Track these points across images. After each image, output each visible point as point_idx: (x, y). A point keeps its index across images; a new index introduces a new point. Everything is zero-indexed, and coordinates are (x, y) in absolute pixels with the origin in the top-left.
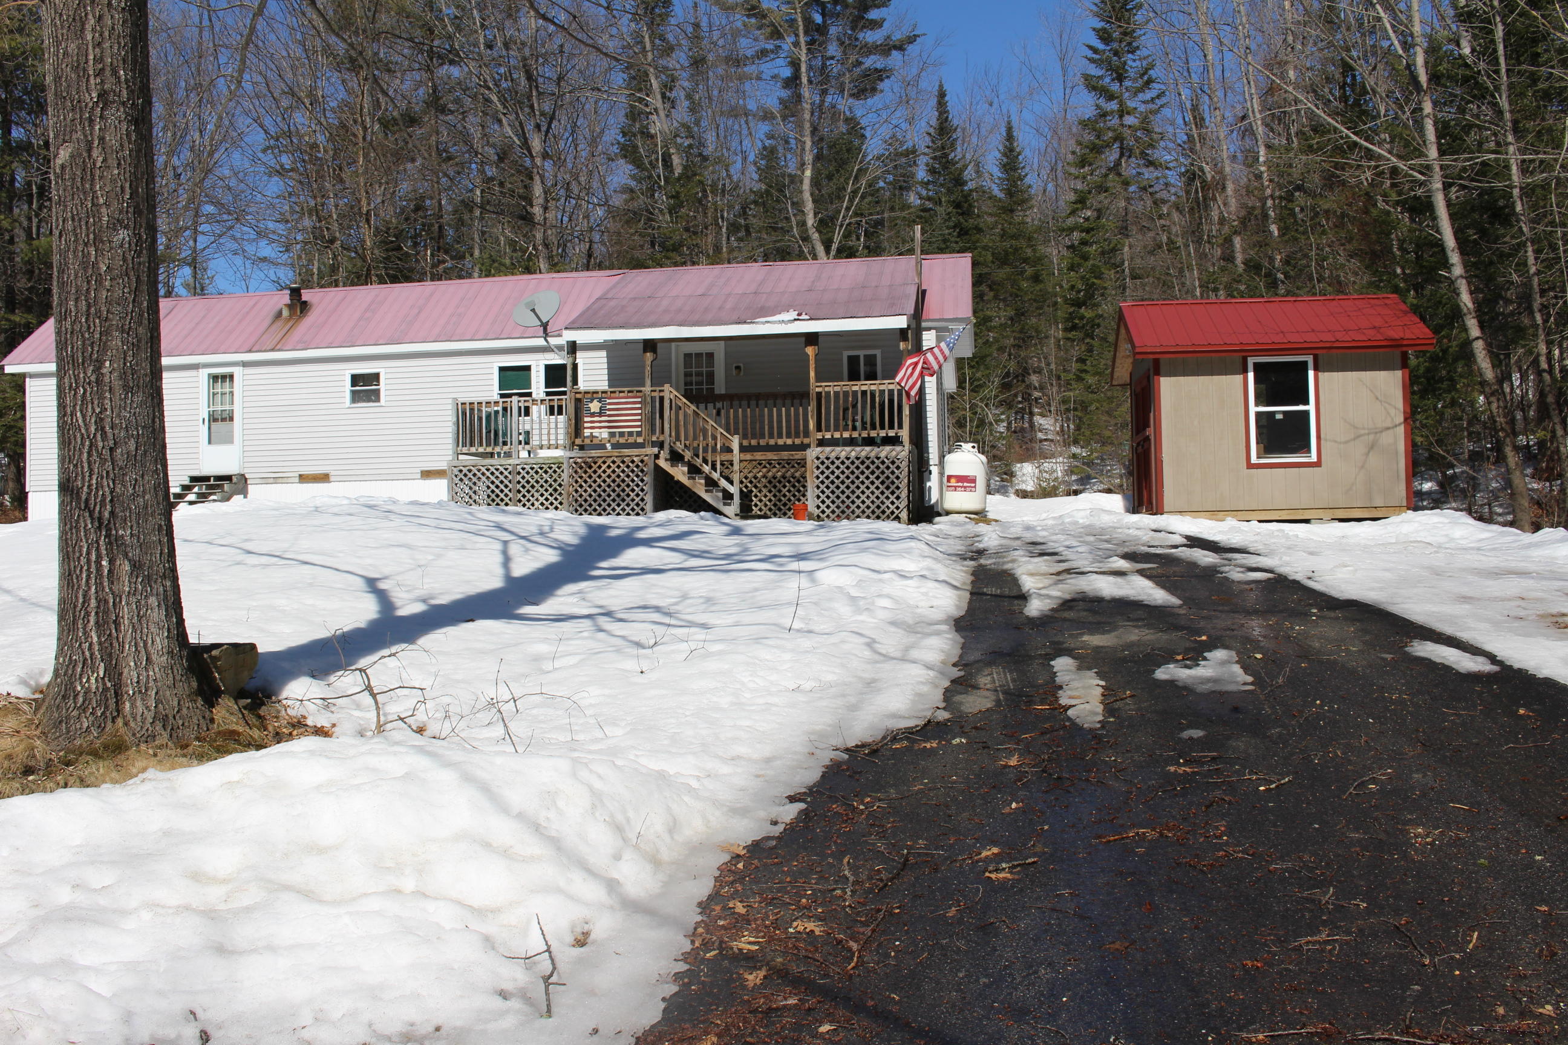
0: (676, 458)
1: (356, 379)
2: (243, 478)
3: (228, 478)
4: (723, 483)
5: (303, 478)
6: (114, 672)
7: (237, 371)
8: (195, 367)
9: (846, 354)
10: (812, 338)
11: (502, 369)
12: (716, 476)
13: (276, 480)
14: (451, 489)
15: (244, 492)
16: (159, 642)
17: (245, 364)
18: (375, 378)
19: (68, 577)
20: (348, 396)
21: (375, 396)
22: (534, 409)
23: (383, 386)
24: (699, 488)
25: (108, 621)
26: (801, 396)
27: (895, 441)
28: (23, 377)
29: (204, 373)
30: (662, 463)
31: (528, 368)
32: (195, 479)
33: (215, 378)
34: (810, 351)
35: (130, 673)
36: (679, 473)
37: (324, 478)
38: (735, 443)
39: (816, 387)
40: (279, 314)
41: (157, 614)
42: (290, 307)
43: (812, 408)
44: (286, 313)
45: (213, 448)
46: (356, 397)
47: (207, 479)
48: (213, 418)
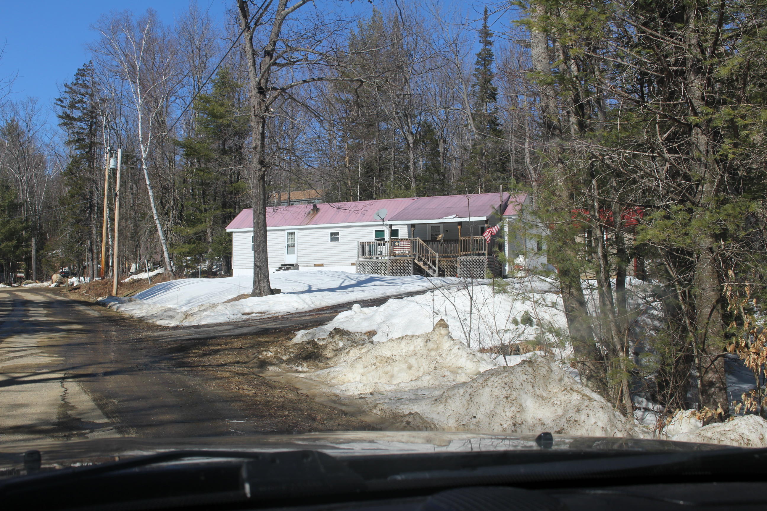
0: (420, 260)
1: (332, 234)
2: (297, 265)
3: (293, 265)
4: (433, 267)
5: (316, 265)
6: (260, 290)
7: (296, 231)
8: (283, 230)
9: (480, 226)
10: (460, 223)
11: (376, 231)
12: (431, 265)
13: (307, 266)
14: (357, 269)
15: (297, 269)
16: (266, 286)
17: (298, 229)
18: (337, 234)
19: (255, 277)
20: (329, 239)
21: (337, 239)
22: (386, 244)
23: (340, 236)
24: (426, 268)
25: (260, 283)
26: (457, 241)
27: (484, 255)
28: (232, 232)
29: (286, 232)
30: (416, 261)
31: (383, 231)
32: (283, 265)
33: (289, 233)
34: (459, 227)
35: (262, 290)
36: (421, 264)
37: (322, 265)
38: (437, 254)
39: (460, 238)
40: (310, 212)
41: (266, 282)
42: (313, 210)
43: (459, 244)
44: (311, 212)
45: (289, 255)
46: (332, 240)
47: (286, 265)
48: (289, 246)
